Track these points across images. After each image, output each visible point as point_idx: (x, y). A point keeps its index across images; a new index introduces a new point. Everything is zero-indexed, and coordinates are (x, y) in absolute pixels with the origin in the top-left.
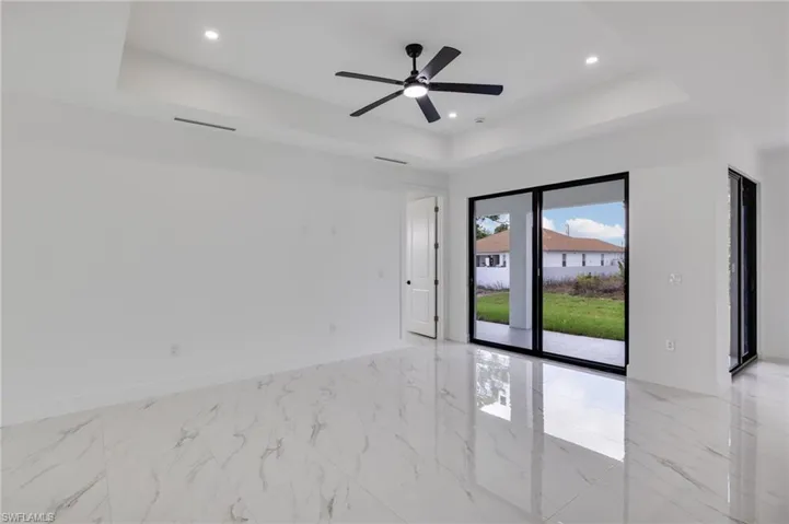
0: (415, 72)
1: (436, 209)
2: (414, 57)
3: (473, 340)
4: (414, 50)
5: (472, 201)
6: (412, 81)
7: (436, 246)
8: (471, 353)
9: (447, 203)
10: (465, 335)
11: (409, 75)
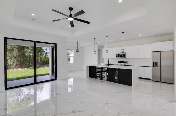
2: (71, 11)
4: (71, 9)
6: (70, 16)
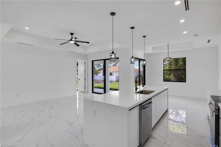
0: (72, 38)
1: (85, 63)
2: (72, 35)
3: (93, 92)
5: (93, 61)
6: (71, 40)
7: (85, 71)
8: (93, 96)
9: (88, 62)
10: (91, 91)
11: (71, 39)
